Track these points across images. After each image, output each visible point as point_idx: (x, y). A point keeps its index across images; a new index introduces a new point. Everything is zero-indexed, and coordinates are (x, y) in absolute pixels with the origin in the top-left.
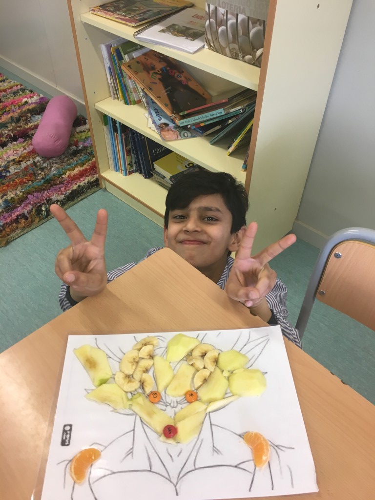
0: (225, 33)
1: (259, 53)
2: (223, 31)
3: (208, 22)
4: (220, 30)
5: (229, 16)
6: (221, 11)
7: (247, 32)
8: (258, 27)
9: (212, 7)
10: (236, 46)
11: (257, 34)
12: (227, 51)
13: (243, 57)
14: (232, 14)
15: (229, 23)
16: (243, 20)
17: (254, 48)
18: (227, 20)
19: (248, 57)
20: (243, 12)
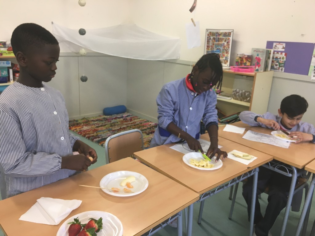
0: (239, 95)
1: (248, 99)
2: (238, 95)
3: (233, 93)
4: (237, 94)
5: (240, 91)
6: (238, 90)
7: (245, 94)
8: (248, 93)
9: (235, 89)
10: (242, 98)
11: (248, 95)
12: (239, 99)
13: (244, 100)
14: (241, 90)
15: (240, 93)
16: (244, 92)
17: (247, 98)
18: (239, 92)
19: (245, 100)
20: (244, 90)
